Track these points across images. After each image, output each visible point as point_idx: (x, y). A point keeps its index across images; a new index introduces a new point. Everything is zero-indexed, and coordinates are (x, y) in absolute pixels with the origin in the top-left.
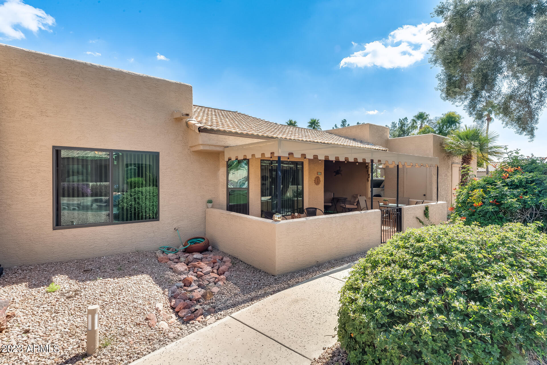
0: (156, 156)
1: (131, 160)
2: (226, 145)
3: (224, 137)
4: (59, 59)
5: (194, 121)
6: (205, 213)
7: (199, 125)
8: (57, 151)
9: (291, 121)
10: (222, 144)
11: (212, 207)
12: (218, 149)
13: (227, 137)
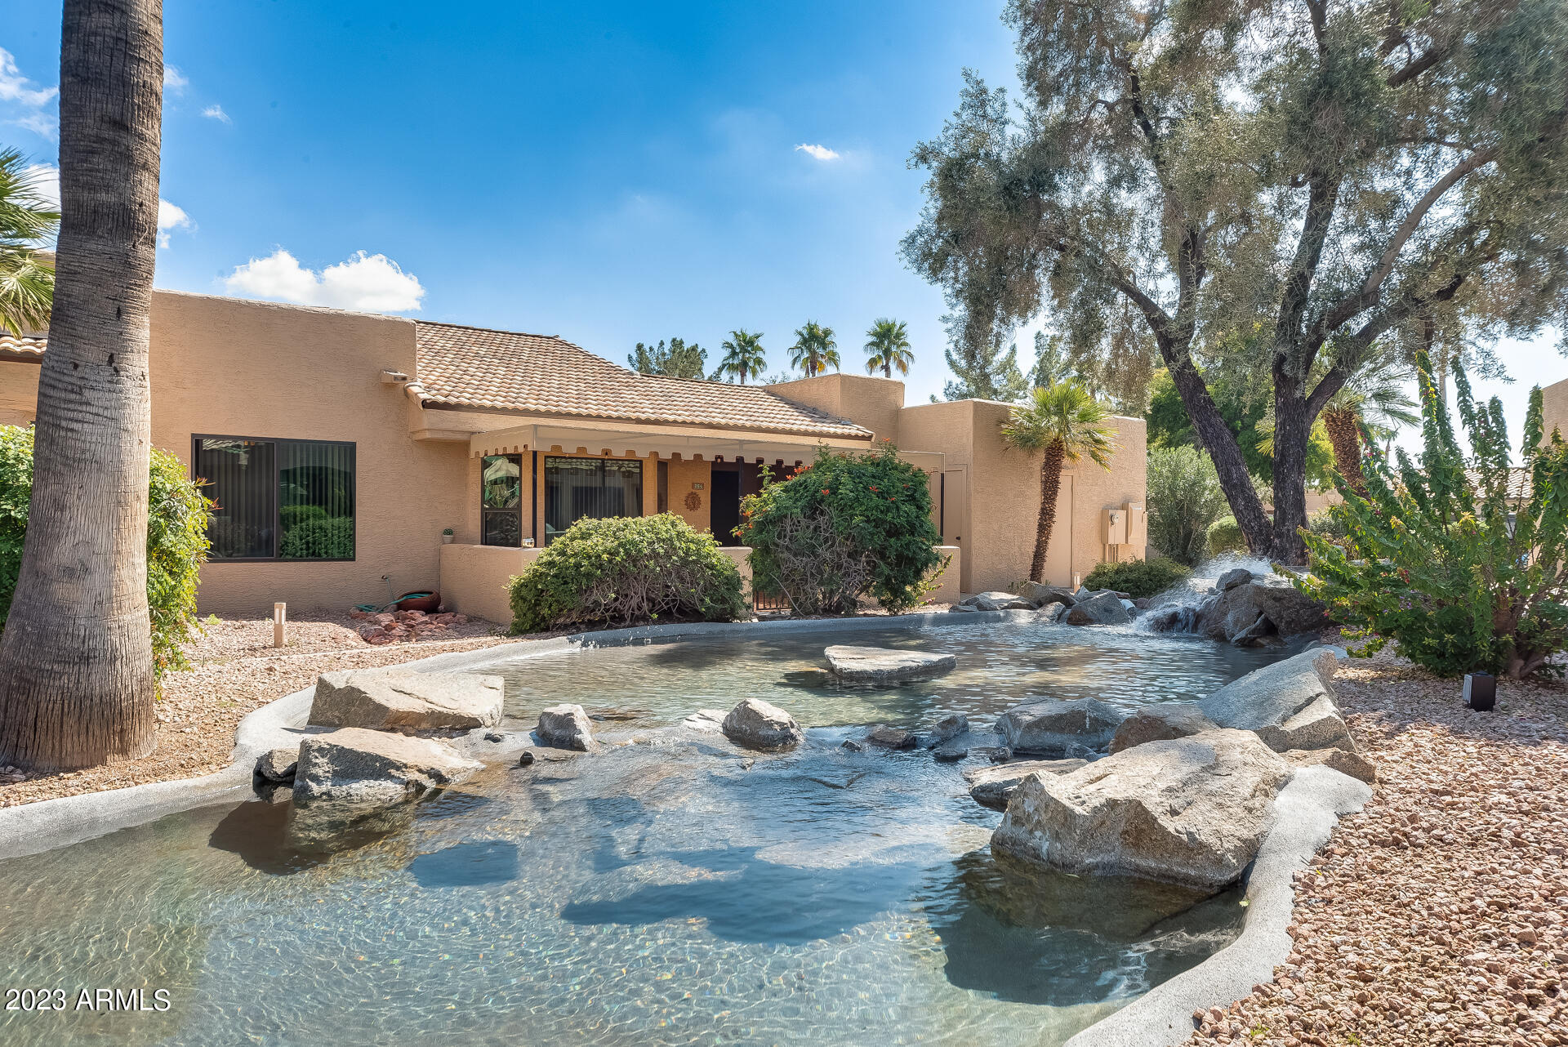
0: (349, 450)
1: (308, 462)
2: (474, 430)
3: (469, 415)
4: (201, 299)
5: (418, 389)
6: (439, 552)
7: (425, 396)
8: (197, 441)
9: (811, 329)
10: (467, 428)
11: (453, 542)
12: (459, 437)
13: (475, 415)
